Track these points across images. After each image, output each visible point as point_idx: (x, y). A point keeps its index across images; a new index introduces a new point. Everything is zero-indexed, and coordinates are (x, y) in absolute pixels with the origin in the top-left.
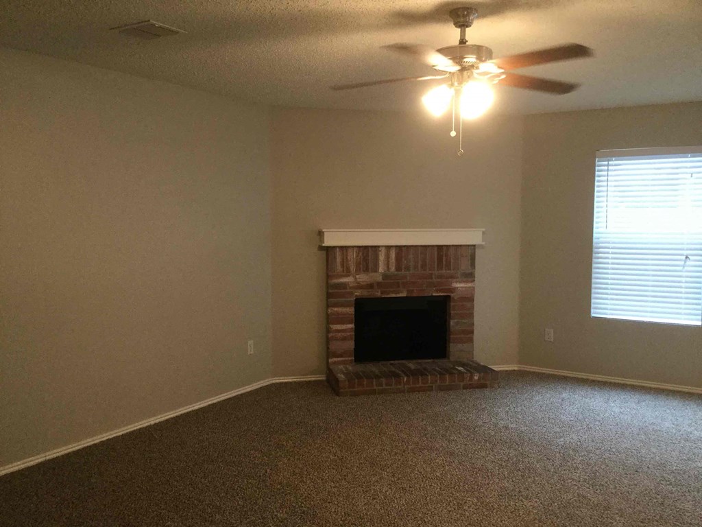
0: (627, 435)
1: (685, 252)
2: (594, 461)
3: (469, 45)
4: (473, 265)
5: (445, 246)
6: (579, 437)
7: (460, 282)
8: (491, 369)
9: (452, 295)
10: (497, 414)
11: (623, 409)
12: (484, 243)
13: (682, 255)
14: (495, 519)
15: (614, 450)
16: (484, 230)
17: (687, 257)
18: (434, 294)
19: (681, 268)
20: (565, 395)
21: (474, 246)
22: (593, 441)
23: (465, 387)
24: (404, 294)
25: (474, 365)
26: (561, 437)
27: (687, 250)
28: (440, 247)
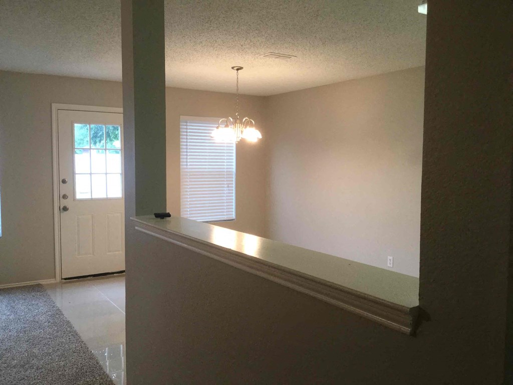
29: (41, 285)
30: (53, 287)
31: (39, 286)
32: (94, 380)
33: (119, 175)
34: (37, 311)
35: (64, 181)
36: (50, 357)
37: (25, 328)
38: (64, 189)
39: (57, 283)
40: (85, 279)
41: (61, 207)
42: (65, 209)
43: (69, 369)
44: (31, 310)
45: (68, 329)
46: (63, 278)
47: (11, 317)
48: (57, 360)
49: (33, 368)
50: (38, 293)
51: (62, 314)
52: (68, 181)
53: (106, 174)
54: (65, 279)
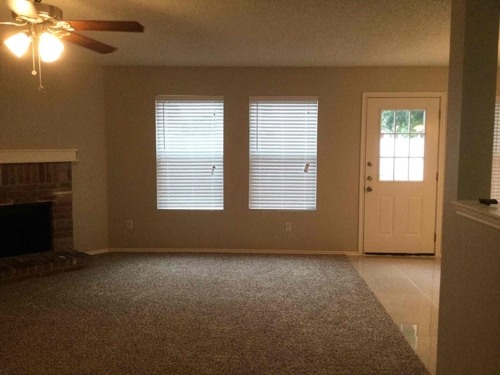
0: (179, 286)
1: (213, 164)
2: (157, 308)
3: (42, 4)
4: (70, 177)
5: (45, 163)
6: (148, 293)
7: (60, 191)
8: (87, 254)
9: (54, 201)
10: (90, 287)
11: (178, 269)
12: (77, 160)
13: (211, 166)
14: (84, 365)
15: (170, 298)
16: (77, 150)
17: (214, 167)
18: (38, 202)
19: (210, 174)
20: (141, 265)
21: (70, 162)
22: (157, 294)
23: (67, 271)
24: (11, 203)
25: (73, 253)
26: (136, 295)
27: (214, 162)
28: (41, 164)
29: (345, 255)
30: (357, 259)
31: (344, 256)
32: (401, 352)
33: (422, 158)
34: (344, 278)
35: (369, 164)
36: (359, 322)
37: (336, 291)
38: (369, 171)
39: (359, 256)
40: (384, 256)
41: (366, 188)
42: (369, 189)
43: (377, 336)
44: (339, 276)
45: (373, 300)
46: (365, 252)
47: (324, 280)
48: (365, 326)
49: (346, 328)
50: (344, 263)
51: (366, 285)
52: (373, 163)
53: (409, 157)
54: (367, 253)
